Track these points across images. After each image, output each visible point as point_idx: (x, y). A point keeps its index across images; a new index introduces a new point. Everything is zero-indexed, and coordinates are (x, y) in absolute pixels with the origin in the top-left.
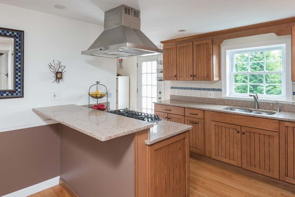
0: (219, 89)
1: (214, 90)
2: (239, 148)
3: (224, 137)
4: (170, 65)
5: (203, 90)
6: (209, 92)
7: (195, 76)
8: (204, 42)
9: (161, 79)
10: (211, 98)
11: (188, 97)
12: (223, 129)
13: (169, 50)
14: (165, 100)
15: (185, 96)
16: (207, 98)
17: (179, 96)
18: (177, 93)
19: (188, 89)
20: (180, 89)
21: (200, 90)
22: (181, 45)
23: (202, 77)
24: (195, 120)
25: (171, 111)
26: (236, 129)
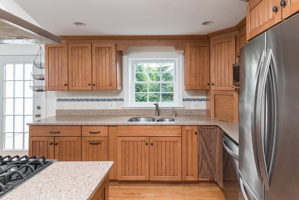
0: (121, 99)
1: (115, 100)
2: (147, 160)
3: (131, 152)
4: (57, 69)
5: (103, 101)
6: (110, 103)
7: (94, 85)
8: (107, 45)
9: (41, 89)
10: (112, 110)
11: (83, 110)
12: (131, 143)
13: (56, 49)
14: (47, 117)
15: (79, 110)
16: (108, 110)
17: (69, 110)
18: (67, 106)
19: (84, 101)
20: (71, 101)
21: (99, 101)
22: (74, 45)
23: (104, 85)
24: (96, 139)
25: (59, 132)
26: (145, 141)
